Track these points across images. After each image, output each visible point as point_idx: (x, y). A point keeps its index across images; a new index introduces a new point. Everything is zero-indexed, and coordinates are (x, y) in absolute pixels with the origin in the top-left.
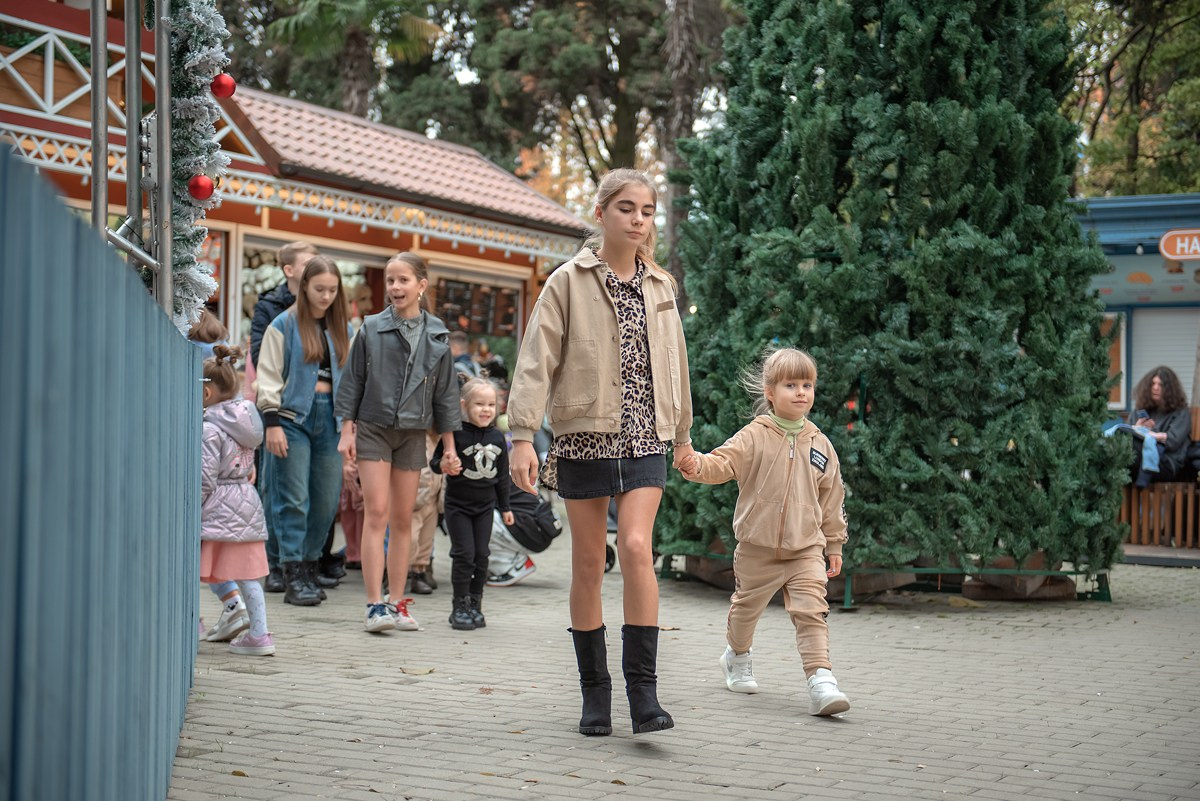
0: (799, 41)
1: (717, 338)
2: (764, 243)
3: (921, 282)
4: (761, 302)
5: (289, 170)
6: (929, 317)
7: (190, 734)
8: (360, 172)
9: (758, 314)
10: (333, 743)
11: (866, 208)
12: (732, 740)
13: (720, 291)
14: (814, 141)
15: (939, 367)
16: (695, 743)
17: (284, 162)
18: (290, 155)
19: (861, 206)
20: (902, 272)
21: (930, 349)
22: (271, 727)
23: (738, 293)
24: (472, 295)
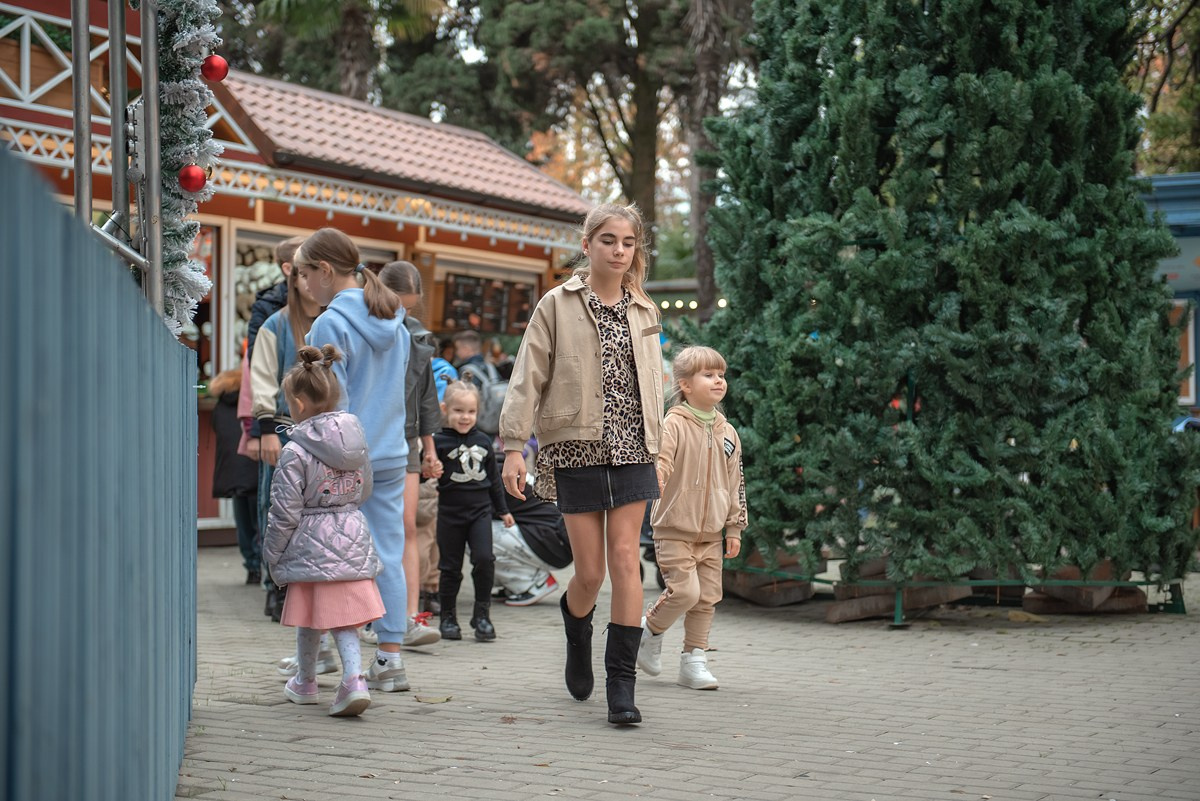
0: (836, 9)
1: (751, 334)
2: (801, 230)
3: (973, 269)
4: (799, 294)
5: (284, 159)
6: (982, 308)
7: (191, 771)
8: (361, 160)
9: (796, 306)
10: (344, 779)
11: (911, 190)
12: (778, 771)
13: (754, 282)
14: (854, 118)
15: (995, 361)
16: (737, 775)
17: (279, 151)
18: (284, 143)
19: (907, 187)
20: (952, 259)
21: (984, 342)
22: (277, 763)
23: (773, 284)
24: (484, 291)
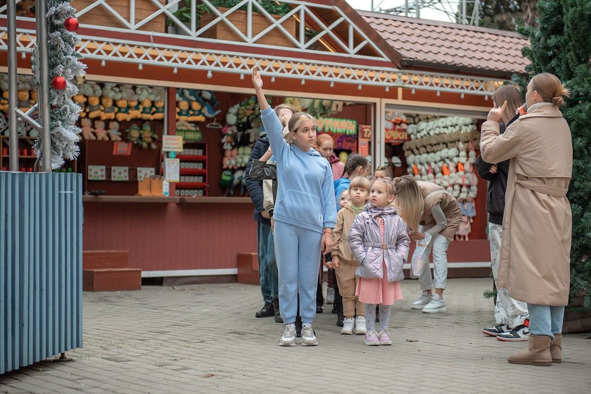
5: (406, 64)
8: (458, 61)
18: (409, 55)
